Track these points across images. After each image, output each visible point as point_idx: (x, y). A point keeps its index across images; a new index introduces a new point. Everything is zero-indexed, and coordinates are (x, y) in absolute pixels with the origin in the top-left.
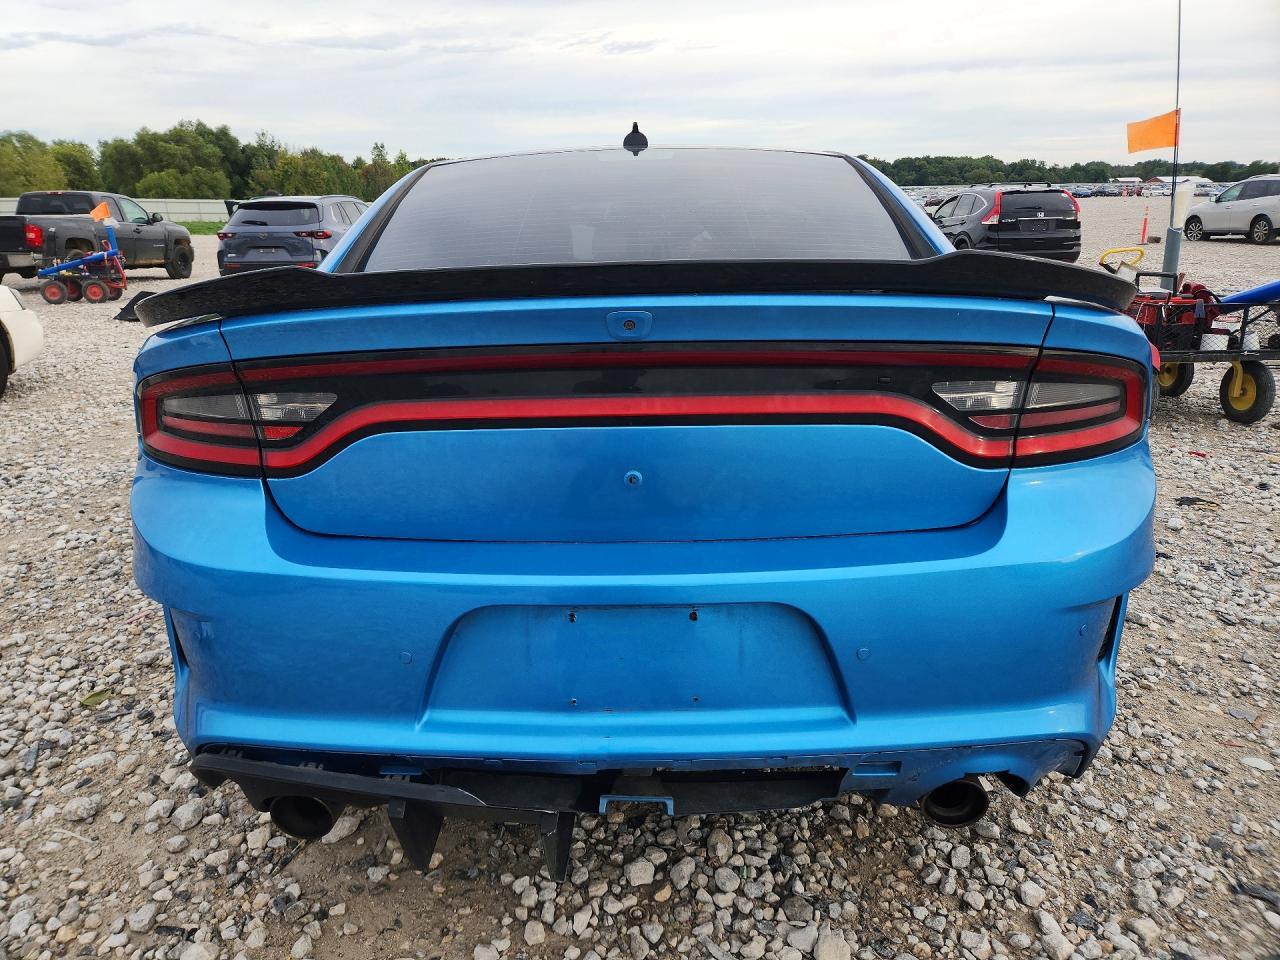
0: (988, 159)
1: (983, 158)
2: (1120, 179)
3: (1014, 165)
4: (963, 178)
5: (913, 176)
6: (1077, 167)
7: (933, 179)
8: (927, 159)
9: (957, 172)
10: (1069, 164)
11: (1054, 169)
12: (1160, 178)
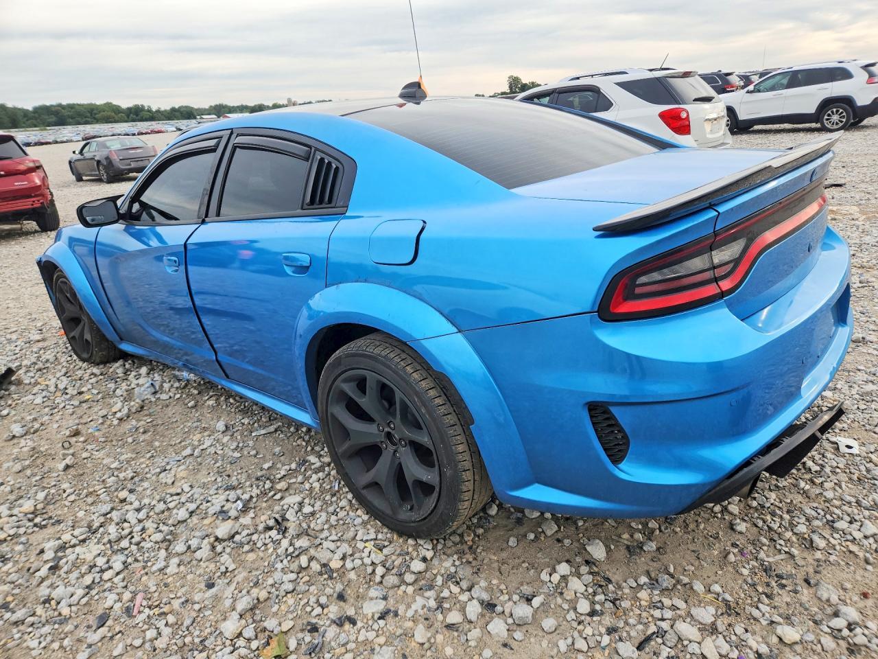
0: (109, 105)
1: (105, 104)
2: (204, 117)
3: (129, 109)
4: (95, 118)
5: (53, 119)
6: (173, 110)
7: (71, 120)
8: (60, 105)
9: (89, 115)
10: (168, 108)
11: (158, 111)
12: (227, 115)
